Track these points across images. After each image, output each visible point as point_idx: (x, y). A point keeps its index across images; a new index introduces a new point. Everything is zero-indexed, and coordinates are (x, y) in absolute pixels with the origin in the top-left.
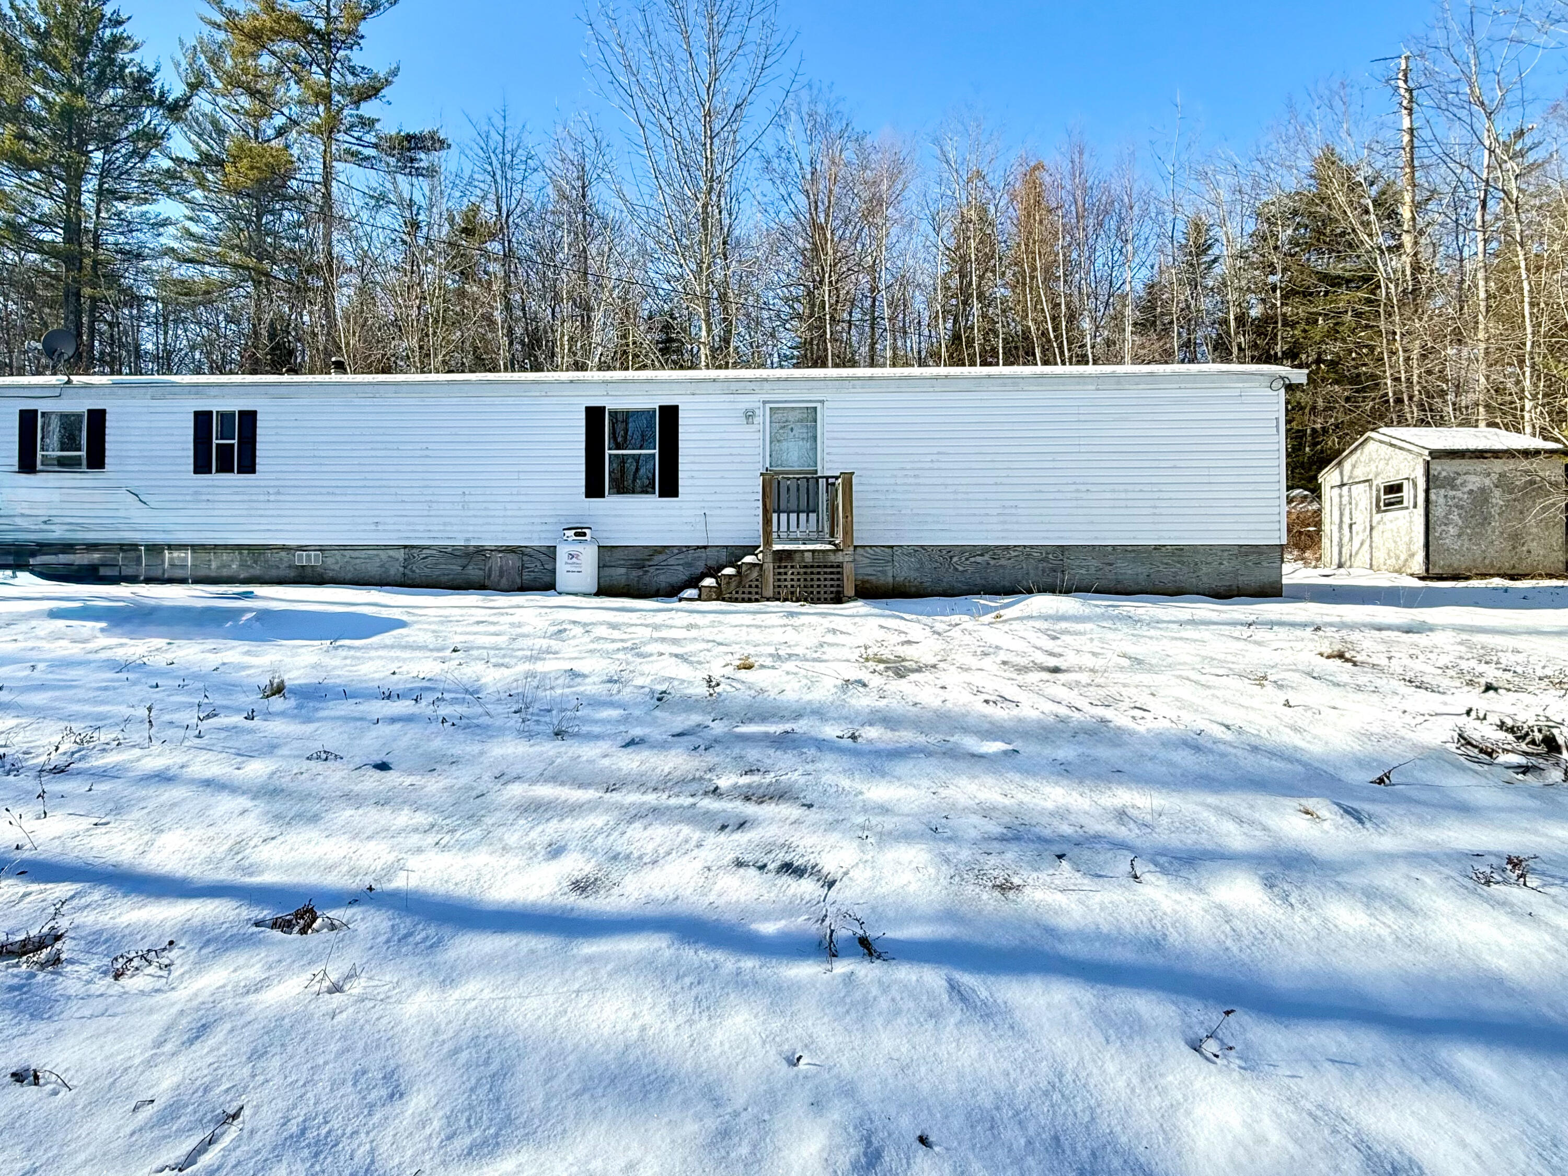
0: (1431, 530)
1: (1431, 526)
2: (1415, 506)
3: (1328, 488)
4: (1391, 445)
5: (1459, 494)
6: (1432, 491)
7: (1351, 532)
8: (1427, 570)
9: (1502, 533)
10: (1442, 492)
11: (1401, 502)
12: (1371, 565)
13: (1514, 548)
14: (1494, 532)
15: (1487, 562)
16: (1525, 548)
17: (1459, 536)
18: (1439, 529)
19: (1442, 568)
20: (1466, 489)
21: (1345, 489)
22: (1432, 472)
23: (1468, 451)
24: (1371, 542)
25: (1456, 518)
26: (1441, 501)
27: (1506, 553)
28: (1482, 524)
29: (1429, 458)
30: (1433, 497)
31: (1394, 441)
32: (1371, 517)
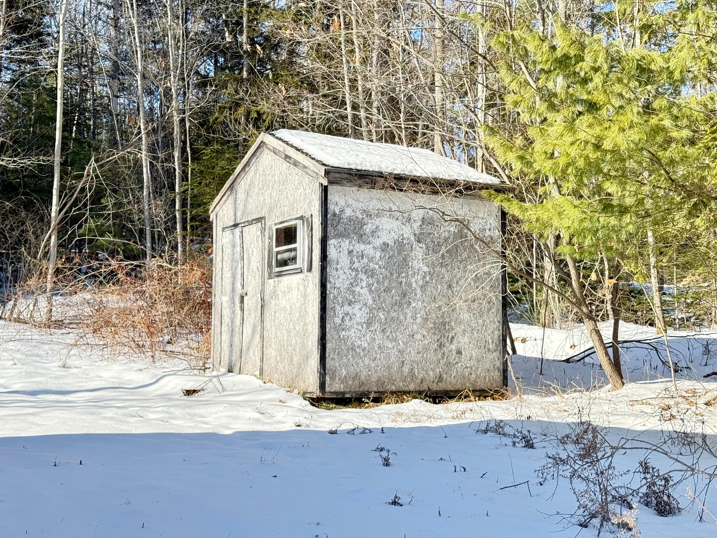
0: (329, 313)
1: (330, 304)
2: (310, 269)
3: (220, 229)
4: (287, 157)
5: (368, 249)
6: (332, 243)
7: (242, 309)
8: (322, 386)
9: (426, 320)
10: (345, 244)
11: (294, 259)
12: (261, 373)
13: (441, 346)
14: (414, 318)
15: (406, 370)
16: (453, 347)
17: (369, 324)
18: (340, 312)
19: (344, 380)
20: (378, 242)
21: (237, 231)
22: (331, 207)
23: (380, 175)
24: (263, 328)
25: (365, 291)
26: (345, 260)
27: (430, 355)
28: (401, 305)
29: (325, 183)
30: (332, 252)
31: (291, 152)
32: (263, 284)
